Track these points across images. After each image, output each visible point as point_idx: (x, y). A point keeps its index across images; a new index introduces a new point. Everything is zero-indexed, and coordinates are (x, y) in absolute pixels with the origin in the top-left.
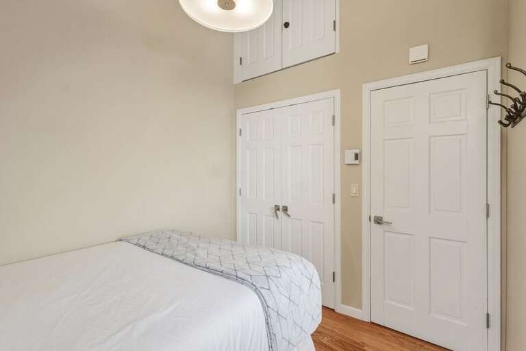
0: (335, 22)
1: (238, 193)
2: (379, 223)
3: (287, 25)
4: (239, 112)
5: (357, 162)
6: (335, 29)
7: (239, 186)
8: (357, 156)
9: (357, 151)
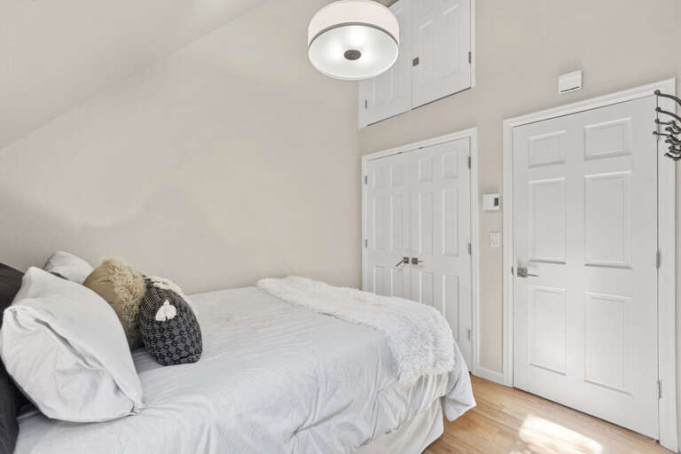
0: (470, 53)
1: (364, 244)
2: (523, 276)
3: (416, 62)
4: (365, 159)
5: (497, 208)
6: (470, 62)
7: (365, 237)
8: (496, 202)
9: (497, 196)
